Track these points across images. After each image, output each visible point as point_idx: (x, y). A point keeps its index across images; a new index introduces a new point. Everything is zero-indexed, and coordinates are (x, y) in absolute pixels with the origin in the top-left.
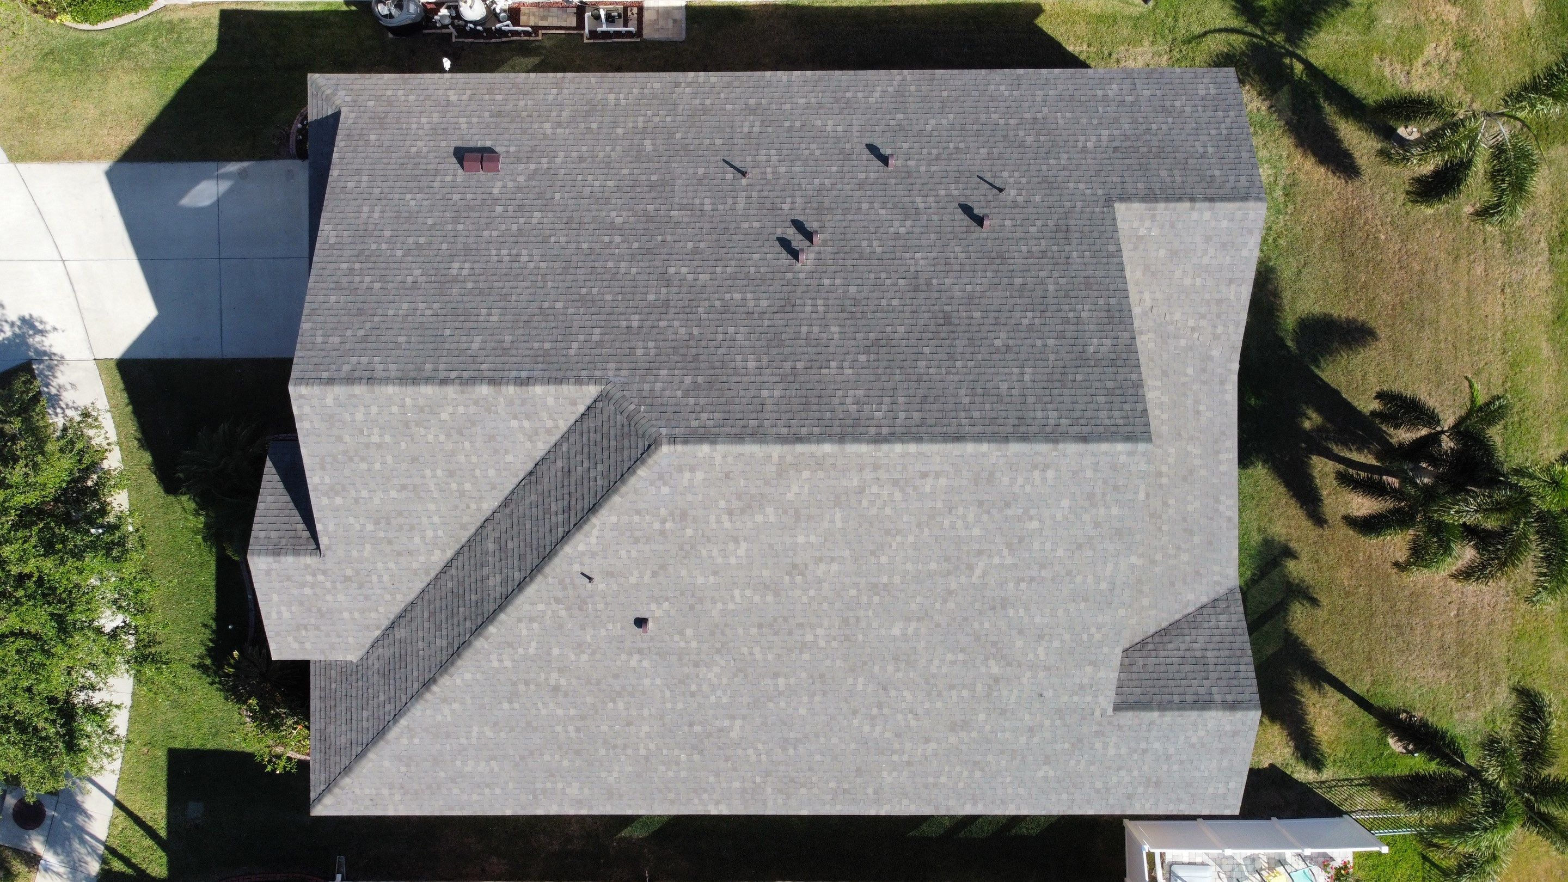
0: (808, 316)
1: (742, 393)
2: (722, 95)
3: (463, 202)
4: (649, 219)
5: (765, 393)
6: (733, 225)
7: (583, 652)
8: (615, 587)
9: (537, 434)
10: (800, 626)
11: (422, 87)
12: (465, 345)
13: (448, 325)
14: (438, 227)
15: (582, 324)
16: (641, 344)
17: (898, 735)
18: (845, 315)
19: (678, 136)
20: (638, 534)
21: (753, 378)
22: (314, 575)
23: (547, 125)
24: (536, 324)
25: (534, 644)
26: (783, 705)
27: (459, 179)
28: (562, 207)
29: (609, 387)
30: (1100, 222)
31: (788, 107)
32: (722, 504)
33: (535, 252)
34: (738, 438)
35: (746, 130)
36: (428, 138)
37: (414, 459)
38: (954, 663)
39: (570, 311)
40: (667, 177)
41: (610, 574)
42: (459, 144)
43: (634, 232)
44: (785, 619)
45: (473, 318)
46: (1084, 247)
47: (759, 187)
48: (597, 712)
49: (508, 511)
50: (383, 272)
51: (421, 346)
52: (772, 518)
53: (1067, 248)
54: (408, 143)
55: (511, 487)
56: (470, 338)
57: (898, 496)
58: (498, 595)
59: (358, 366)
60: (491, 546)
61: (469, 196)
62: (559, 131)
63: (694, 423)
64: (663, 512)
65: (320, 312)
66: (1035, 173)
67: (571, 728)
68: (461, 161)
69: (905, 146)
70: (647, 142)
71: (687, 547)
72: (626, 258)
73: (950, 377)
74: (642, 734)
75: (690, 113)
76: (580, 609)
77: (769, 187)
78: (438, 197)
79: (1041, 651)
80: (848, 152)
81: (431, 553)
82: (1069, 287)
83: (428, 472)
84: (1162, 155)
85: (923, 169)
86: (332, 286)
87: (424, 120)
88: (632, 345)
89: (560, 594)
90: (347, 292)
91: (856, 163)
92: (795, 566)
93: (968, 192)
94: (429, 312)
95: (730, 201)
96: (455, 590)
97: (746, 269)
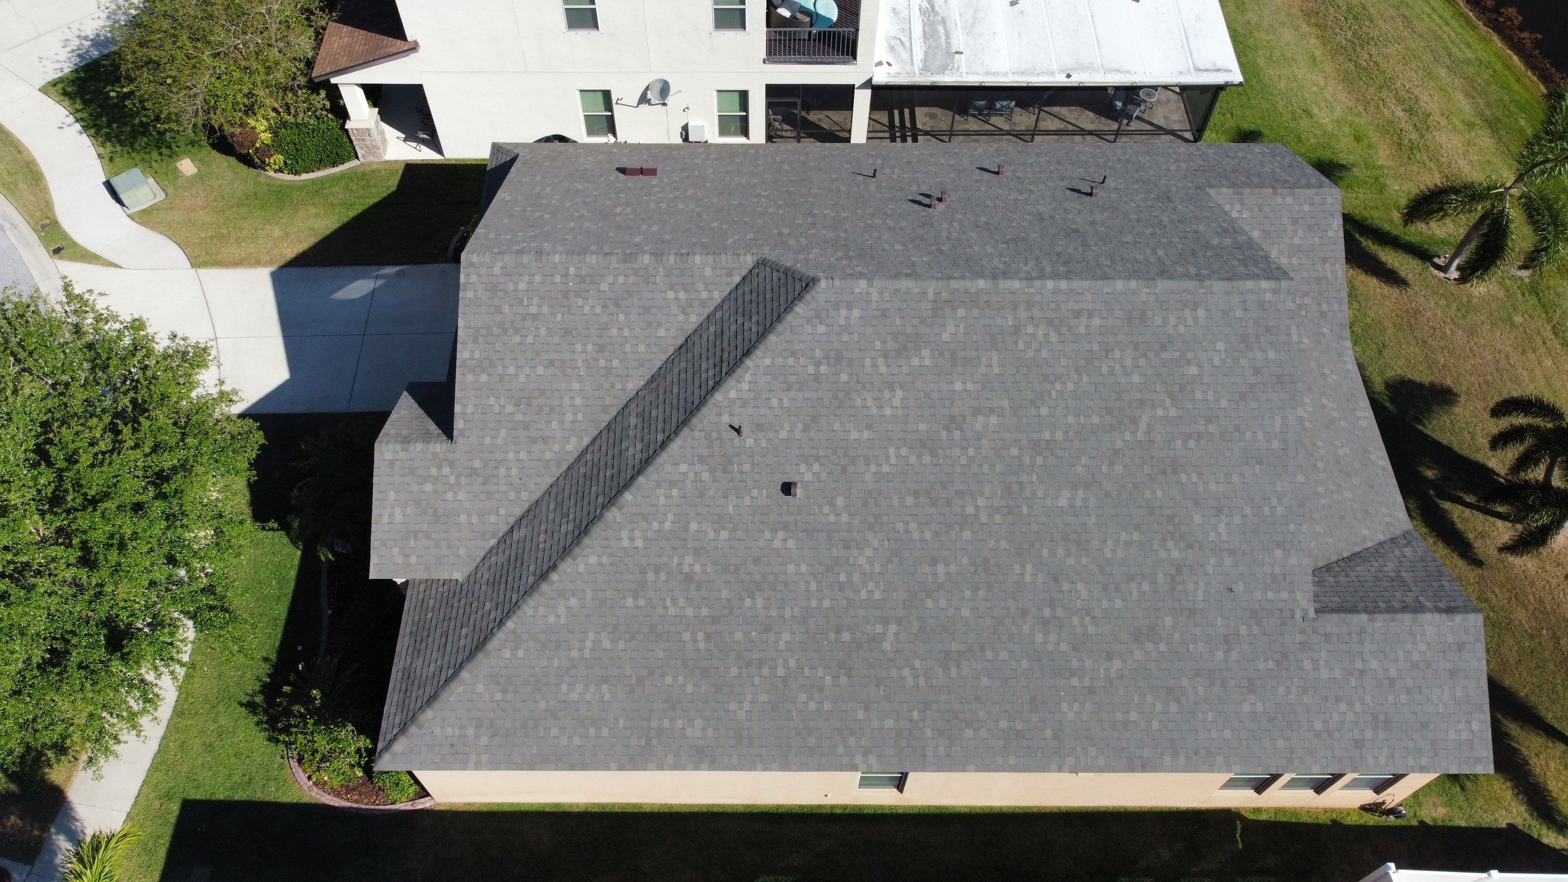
0: (946, 229)
1: (892, 259)
3: (625, 187)
4: (792, 193)
6: (867, 195)
7: (724, 528)
8: (764, 444)
9: (691, 306)
10: (960, 494)
12: (628, 240)
13: (612, 232)
14: (602, 195)
16: (792, 239)
17: (1075, 649)
18: (980, 229)
19: (812, 164)
20: (792, 379)
21: (901, 253)
22: (440, 468)
23: (697, 160)
24: (693, 232)
25: (670, 517)
26: (943, 603)
27: (621, 179)
28: (713, 189)
30: (1196, 195)
31: (904, 154)
32: (878, 345)
33: (690, 204)
34: (895, 276)
35: (870, 162)
36: (594, 164)
37: (567, 332)
38: (1129, 544)
39: (727, 227)
40: (805, 178)
41: (760, 427)
42: (622, 167)
43: (779, 198)
44: (944, 486)
45: (635, 229)
46: (1187, 204)
47: (888, 182)
48: (731, 612)
49: (654, 385)
50: (553, 211)
51: (587, 240)
52: (927, 362)
53: (1172, 204)
54: (577, 166)
55: (659, 364)
56: (633, 237)
57: (1053, 337)
58: (637, 461)
59: (528, 247)
60: (633, 421)
61: (630, 184)
62: (708, 162)
63: (850, 272)
64: (818, 353)
65: (492, 226)
66: (1129, 178)
67: (700, 636)
68: (623, 172)
69: (1011, 169)
70: (785, 166)
71: (841, 395)
72: (773, 207)
73: (1088, 253)
74: (782, 645)
76: (725, 472)
78: (602, 185)
79: (1222, 527)
80: (961, 170)
81: (566, 440)
83: (579, 347)
84: (1237, 172)
85: (1029, 176)
86: (506, 216)
87: (590, 158)
88: (786, 240)
89: (705, 452)
90: (519, 219)
91: (969, 174)
92: (952, 418)
93: (1073, 184)
94: (594, 227)
95: (863, 187)
96: (588, 474)
97: (884, 211)
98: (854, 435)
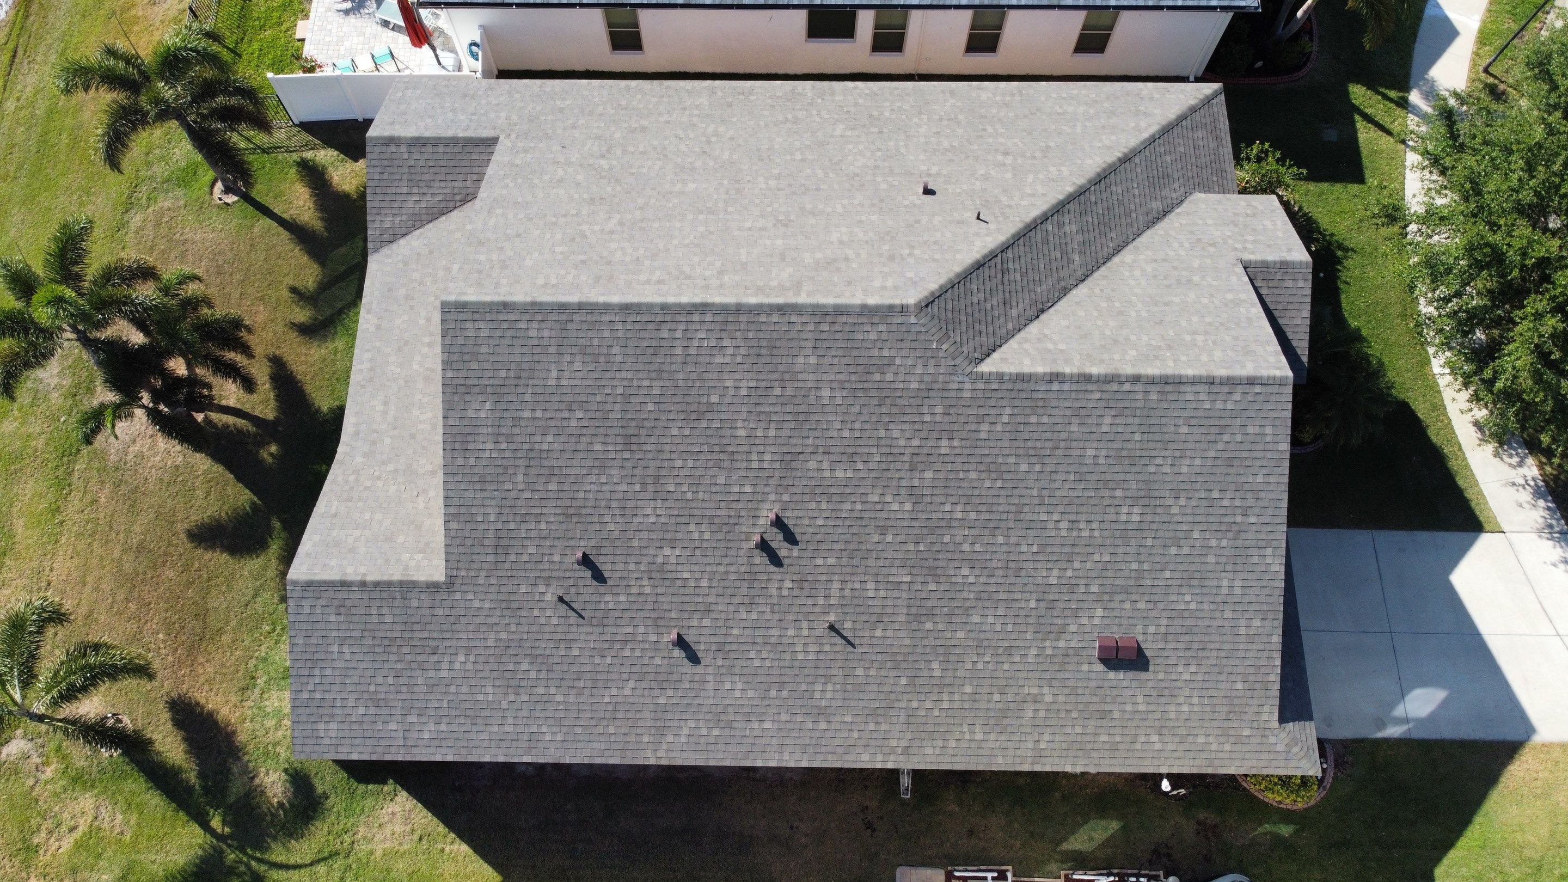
0: (769, 449)
1: (836, 361)
2: (856, 735)
3: (1134, 597)
4: (934, 573)
5: (813, 360)
6: (844, 561)
7: (982, 175)
8: (955, 214)
9: (1038, 338)
10: (780, 190)
11: (1192, 755)
12: (1118, 420)
13: (1138, 445)
14: (1158, 567)
15: (999, 444)
16: (938, 419)
17: (693, 125)
18: (731, 449)
19: (904, 681)
20: (935, 247)
21: (825, 377)
22: (1245, 248)
23: (1048, 698)
24: (1048, 444)
25: (1030, 180)
26: (797, 143)
27: (1140, 628)
28: (1027, 588)
29: (969, 369)
30: (462, 558)
31: (784, 717)
32: (854, 265)
33: (1053, 533)
34: (840, 311)
35: (830, 687)
36: (1178, 684)
37: (1159, 323)
38: (641, 167)
39: (1012, 460)
40: (915, 626)
41: (960, 222)
42: (1143, 675)
43: (949, 556)
44: (794, 193)
45: (1112, 453)
46: (482, 526)
47: (817, 609)
48: (968, 140)
49: (1063, 284)
50: (1211, 510)
51: (1164, 421)
52: (807, 255)
53: (499, 526)
54: (1200, 677)
55: (1062, 303)
56: (1114, 429)
57: (686, 269)
58: (1067, 214)
59: (1224, 398)
60: (1076, 257)
61: (1128, 605)
62: (1035, 691)
63: (882, 328)
65: (1273, 463)
66: (523, 621)
67: (991, 131)
68: (1140, 650)
69: (658, 661)
70: (937, 673)
71: (887, 238)
72: (956, 524)
73: (629, 376)
74: (925, 127)
75: (891, 712)
76: (988, 201)
77: (806, 609)
78: (1161, 606)
79: (561, 173)
80: (720, 655)
81: (1135, 260)
82: (501, 479)
83: (1144, 314)
84: (387, 642)
85: (641, 630)
86: (1262, 495)
87: (1185, 708)
88: (947, 419)
89: (1007, 210)
90: (1247, 487)
91: (713, 639)
93: (595, 598)
94: (1159, 461)
95: (847, 593)
96: (1108, 229)
97: (831, 506)
98: (874, 218)
